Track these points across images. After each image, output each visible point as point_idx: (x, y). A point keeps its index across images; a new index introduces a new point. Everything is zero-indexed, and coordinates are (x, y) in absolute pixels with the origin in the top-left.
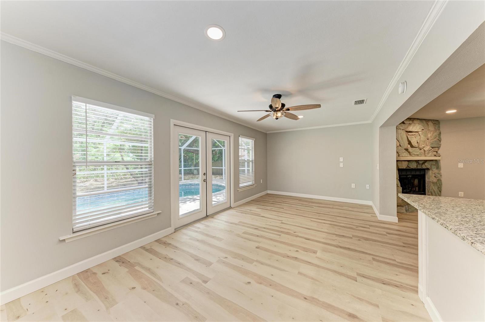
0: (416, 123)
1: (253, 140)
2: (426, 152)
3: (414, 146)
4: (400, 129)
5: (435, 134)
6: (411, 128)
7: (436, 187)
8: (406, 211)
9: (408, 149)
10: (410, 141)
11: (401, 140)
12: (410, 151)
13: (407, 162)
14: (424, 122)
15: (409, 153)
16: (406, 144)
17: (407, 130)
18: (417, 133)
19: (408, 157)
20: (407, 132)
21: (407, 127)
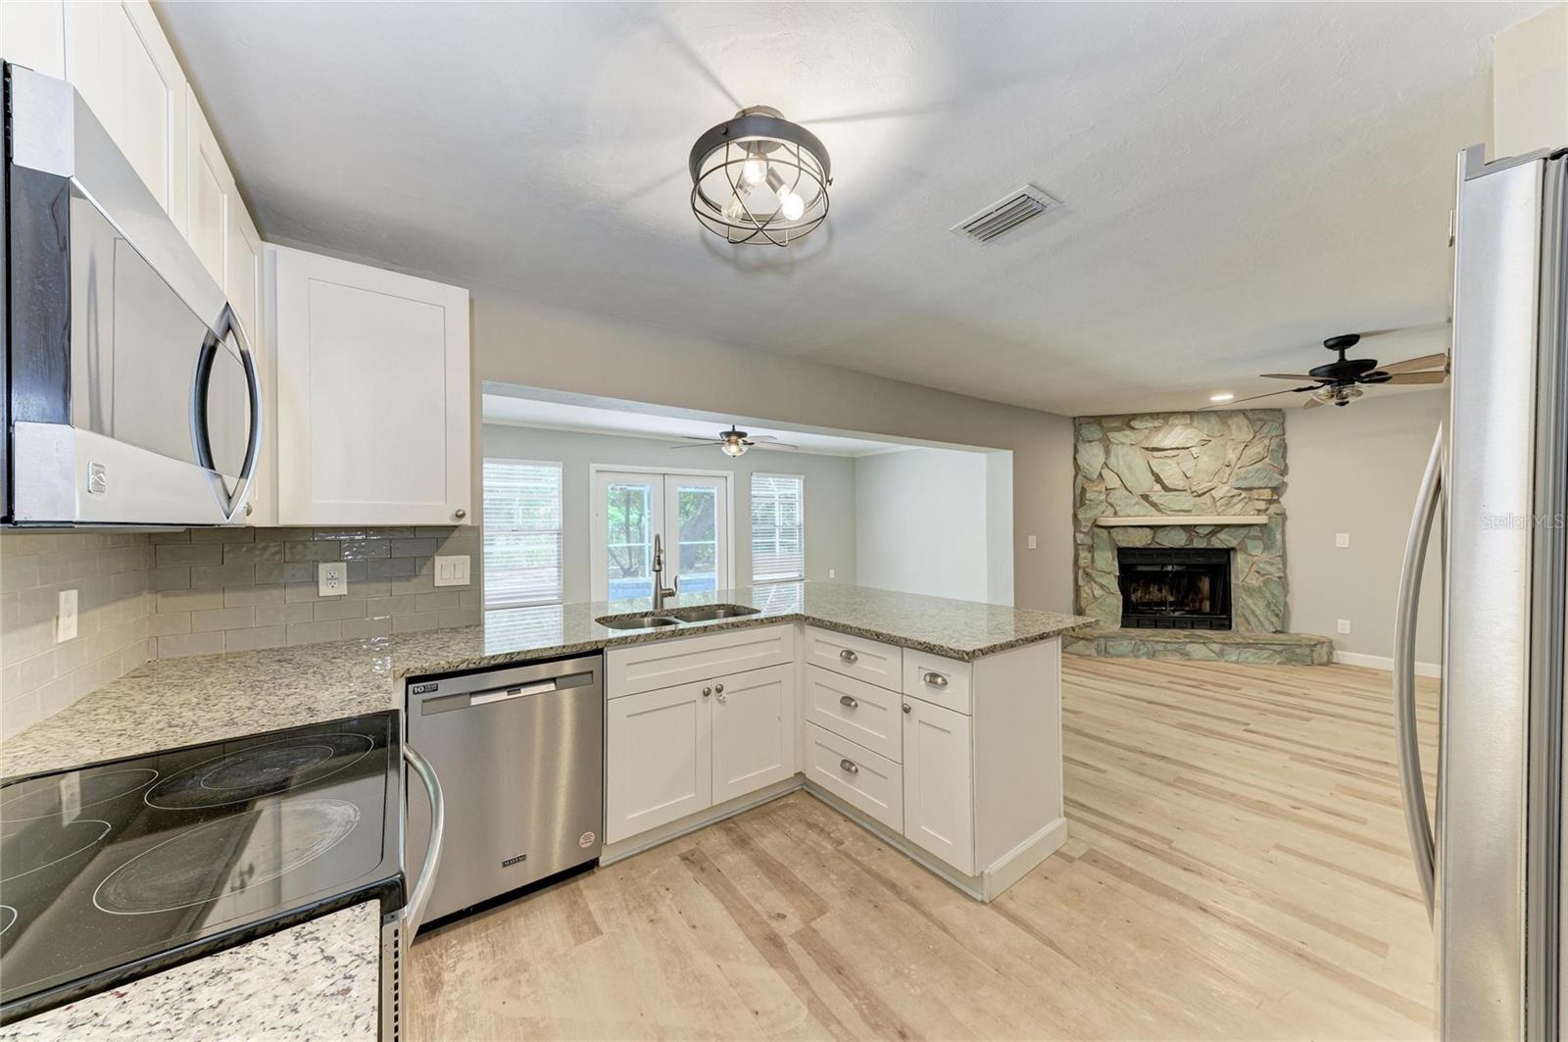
0: (1176, 426)
1: (800, 478)
2: (1218, 504)
3: (1171, 487)
4: (1123, 444)
5: (1257, 449)
6: (1157, 441)
7: (1262, 604)
8: (1099, 652)
9: (1148, 496)
10: (1157, 474)
11: (1126, 472)
12: (1156, 501)
13: (1148, 530)
14: (1213, 419)
15: (1154, 505)
16: (1147, 483)
17: (1146, 446)
18: (1186, 451)
19: (1152, 516)
20: (1147, 449)
21: (1147, 438)
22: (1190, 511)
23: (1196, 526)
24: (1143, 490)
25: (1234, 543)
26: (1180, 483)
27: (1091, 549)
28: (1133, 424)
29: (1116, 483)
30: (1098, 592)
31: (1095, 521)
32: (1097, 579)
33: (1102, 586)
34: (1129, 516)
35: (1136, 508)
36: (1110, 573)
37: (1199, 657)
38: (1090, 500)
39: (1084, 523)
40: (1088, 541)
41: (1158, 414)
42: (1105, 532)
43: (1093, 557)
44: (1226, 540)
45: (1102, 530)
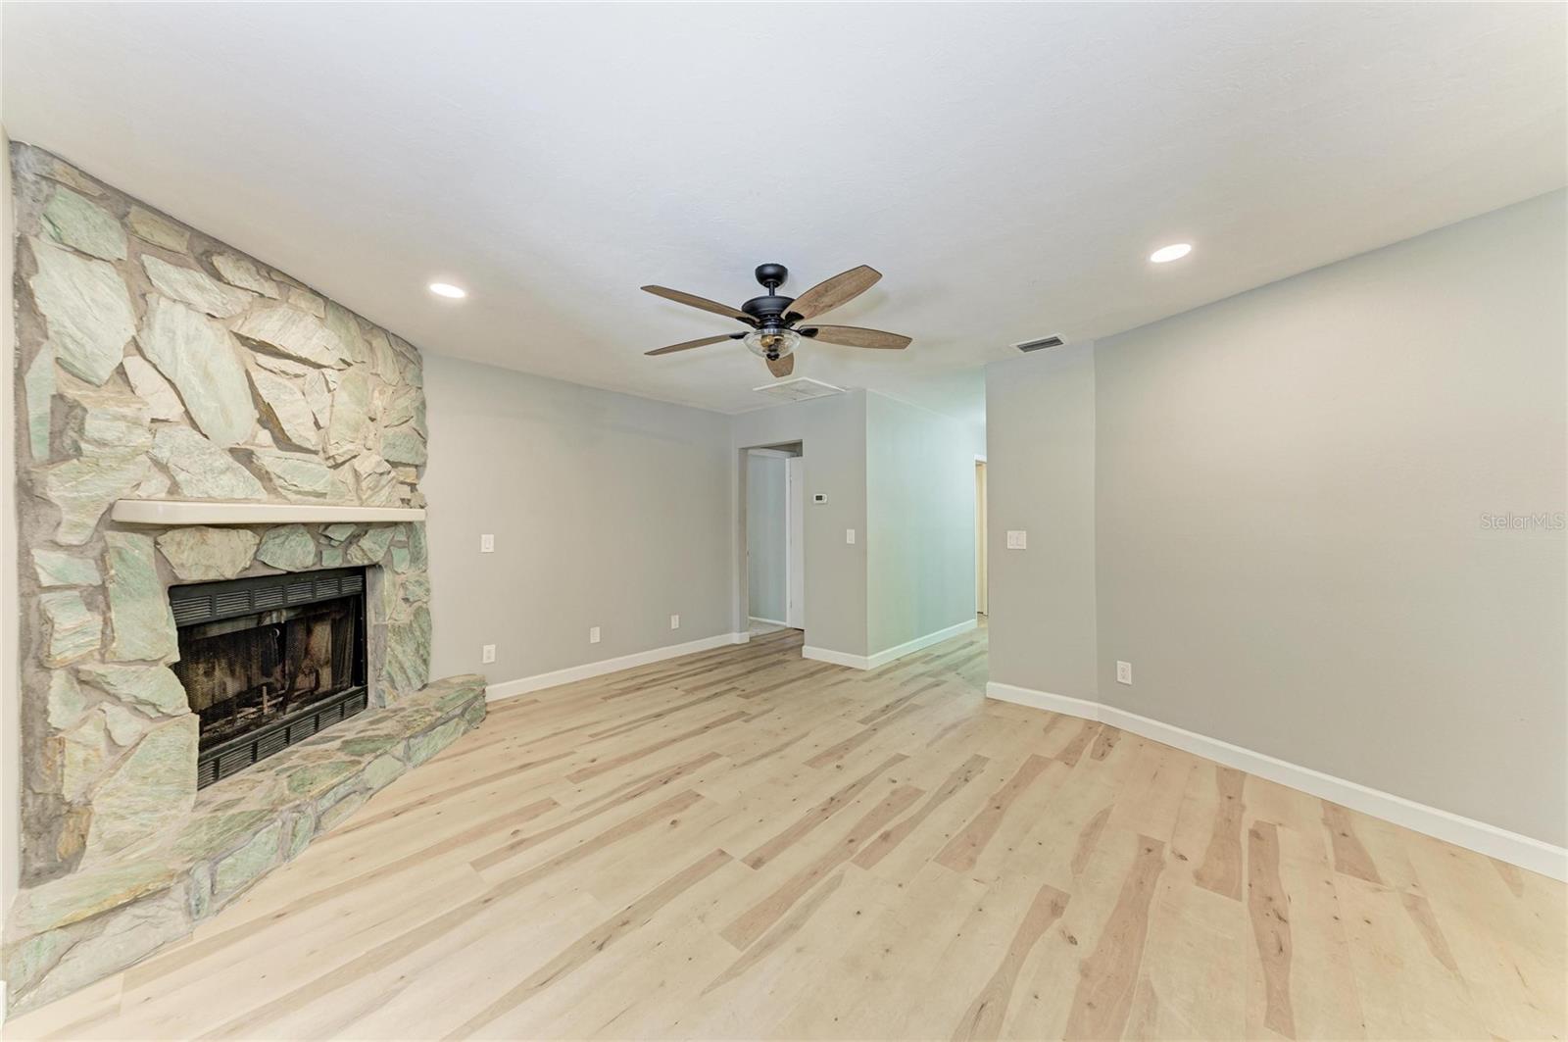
0: (304, 312)
2: (364, 485)
4: (185, 303)
5: (404, 402)
7: (410, 649)
10: (269, 407)
15: (264, 476)
16: (244, 426)
17: (244, 332)
18: (316, 372)
19: (259, 501)
20: (244, 340)
21: (245, 315)
22: (323, 495)
23: (328, 525)
24: (239, 439)
25: (378, 557)
26: (311, 438)
27: (98, 598)
28: (219, 262)
29: (166, 405)
30: (126, 727)
31: (111, 507)
32: (124, 691)
33: (137, 706)
34: (211, 499)
35: (226, 480)
36: (155, 662)
37: (382, 781)
38: (102, 443)
39: (67, 517)
40: (86, 573)
41: (270, 269)
42: (145, 542)
43: (107, 622)
44: (370, 550)
45: (137, 537)
